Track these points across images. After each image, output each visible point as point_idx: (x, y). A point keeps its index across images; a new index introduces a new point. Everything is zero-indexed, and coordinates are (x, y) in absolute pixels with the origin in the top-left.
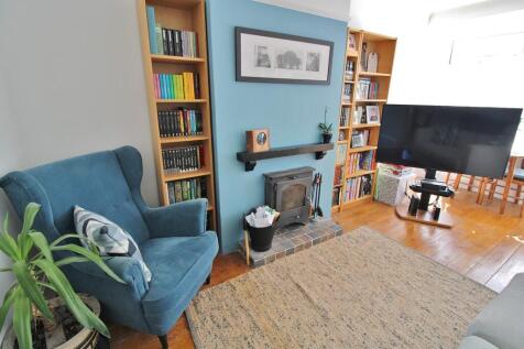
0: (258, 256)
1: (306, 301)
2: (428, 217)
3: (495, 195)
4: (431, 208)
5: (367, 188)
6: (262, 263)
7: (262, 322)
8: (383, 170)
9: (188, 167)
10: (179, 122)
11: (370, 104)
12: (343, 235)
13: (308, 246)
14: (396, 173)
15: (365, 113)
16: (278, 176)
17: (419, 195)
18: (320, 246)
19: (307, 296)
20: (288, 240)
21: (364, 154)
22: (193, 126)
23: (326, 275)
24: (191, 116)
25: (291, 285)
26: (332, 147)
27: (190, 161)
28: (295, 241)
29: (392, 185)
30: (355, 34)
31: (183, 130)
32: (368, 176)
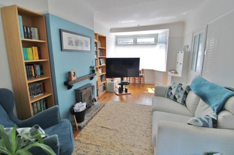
0: (82, 124)
1: (108, 130)
2: (124, 93)
3: (136, 82)
4: (124, 90)
5: (105, 88)
6: (84, 126)
7: (99, 143)
8: (108, 80)
9: (38, 94)
10: (31, 72)
11: (101, 58)
12: (105, 106)
13: (96, 114)
14: (112, 81)
15: (100, 61)
16: (82, 89)
17: (120, 86)
18: (100, 112)
19: (107, 128)
20: (89, 114)
21: (102, 76)
22: (39, 73)
23: (108, 120)
24: (38, 68)
25: (100, 128)
26: (95, 75)
27: (39, 90)
28: (92, 113)
29: (112, 85)
30: (95, 34)
31: (34, 75)
32: (104, 84)
